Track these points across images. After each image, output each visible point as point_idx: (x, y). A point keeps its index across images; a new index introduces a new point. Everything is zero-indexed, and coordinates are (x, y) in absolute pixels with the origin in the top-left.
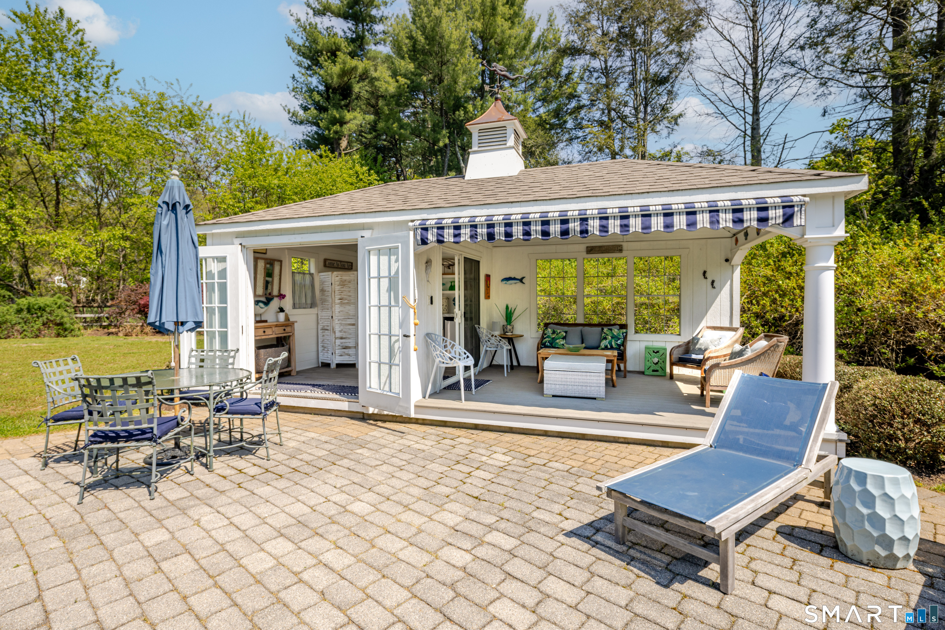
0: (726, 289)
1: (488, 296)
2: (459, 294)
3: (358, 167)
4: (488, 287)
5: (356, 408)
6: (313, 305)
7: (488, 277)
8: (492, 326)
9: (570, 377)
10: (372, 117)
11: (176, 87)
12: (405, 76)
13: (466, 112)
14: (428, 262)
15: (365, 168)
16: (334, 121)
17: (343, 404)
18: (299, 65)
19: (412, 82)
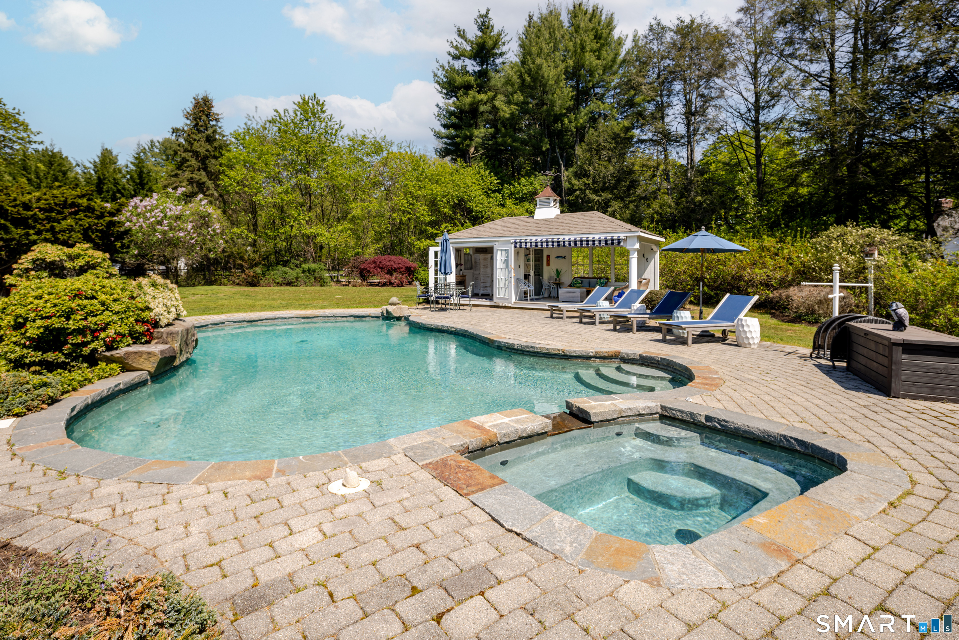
0: (652, 263)
1: (548, 264)
2: (532, 263)
3: (482, 172)
4: (548, 261)
5: (492, 304)
6: (471, 268)
7: (548, 256)
8: (550, 278)
9: (569, 294)
10: (491, 130)
11: (373, 132)
12: (517, 104)
13: (563, 124)
14: (518, 253)
15: (487, 172)
16: (466, 138)
17: (488, 303)
18: (441, 92)
19: (522, 108)
